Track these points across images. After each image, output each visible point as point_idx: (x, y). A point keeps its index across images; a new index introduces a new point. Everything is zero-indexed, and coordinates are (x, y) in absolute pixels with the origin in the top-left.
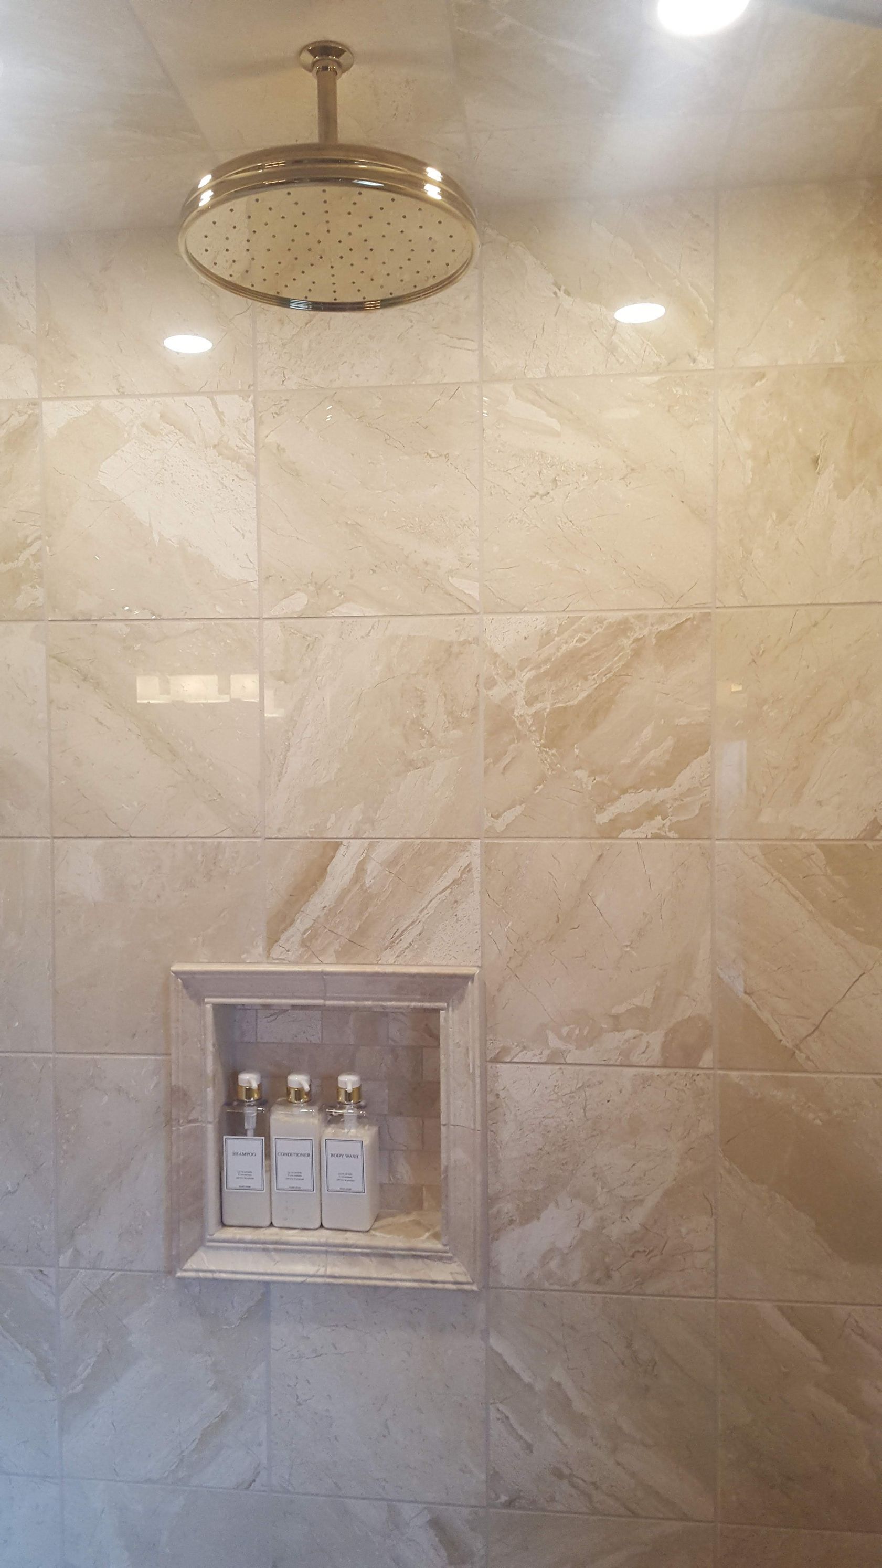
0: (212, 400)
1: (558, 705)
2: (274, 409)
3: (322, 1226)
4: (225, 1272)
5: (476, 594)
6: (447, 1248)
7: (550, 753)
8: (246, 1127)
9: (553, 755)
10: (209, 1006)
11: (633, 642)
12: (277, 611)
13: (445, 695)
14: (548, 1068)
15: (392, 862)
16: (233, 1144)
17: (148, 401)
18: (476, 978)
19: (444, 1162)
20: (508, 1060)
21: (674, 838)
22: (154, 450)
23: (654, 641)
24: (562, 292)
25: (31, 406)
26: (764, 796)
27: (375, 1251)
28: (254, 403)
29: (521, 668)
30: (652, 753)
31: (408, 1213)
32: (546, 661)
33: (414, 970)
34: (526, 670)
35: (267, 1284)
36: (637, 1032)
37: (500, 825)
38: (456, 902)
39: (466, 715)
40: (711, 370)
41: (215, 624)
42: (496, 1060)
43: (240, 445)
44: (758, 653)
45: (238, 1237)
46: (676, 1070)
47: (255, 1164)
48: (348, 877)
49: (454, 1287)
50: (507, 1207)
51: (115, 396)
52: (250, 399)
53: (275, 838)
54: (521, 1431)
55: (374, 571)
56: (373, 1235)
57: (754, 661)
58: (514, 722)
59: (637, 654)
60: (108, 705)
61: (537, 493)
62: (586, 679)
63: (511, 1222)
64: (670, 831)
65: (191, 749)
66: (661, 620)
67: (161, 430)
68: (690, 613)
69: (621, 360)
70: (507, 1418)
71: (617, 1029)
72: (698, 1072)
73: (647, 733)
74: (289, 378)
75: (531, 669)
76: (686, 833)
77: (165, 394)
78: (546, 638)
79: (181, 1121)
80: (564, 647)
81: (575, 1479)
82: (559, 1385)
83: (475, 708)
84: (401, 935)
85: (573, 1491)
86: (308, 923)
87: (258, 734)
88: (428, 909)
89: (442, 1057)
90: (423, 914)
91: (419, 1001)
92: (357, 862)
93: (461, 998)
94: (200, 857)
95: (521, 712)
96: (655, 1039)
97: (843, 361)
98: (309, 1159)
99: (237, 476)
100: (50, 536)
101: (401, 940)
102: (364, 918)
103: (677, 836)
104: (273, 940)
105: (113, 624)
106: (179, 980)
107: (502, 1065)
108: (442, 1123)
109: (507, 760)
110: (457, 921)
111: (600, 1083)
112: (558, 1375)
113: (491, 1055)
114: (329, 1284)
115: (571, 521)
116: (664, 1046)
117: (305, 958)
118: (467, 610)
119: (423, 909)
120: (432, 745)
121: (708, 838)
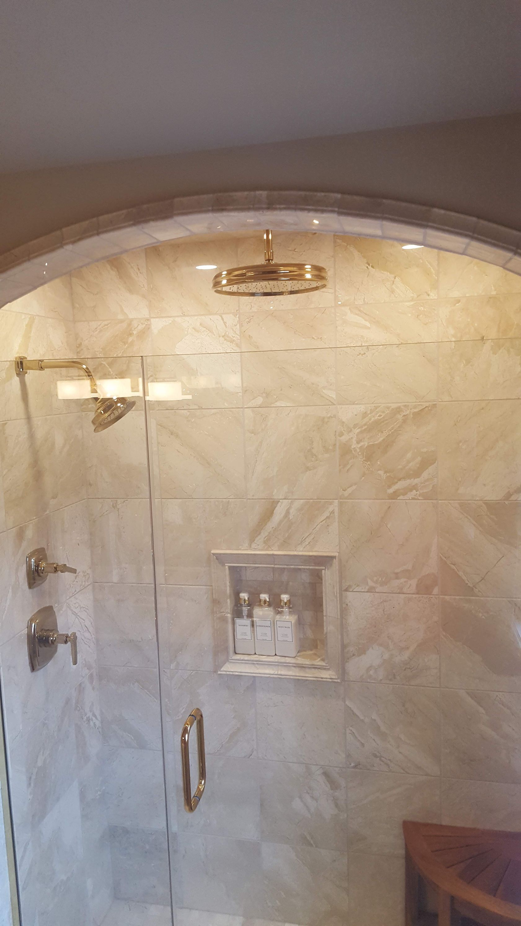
0: (221, 317)
1: (370, 444)
2: (247, 320)
3: (276, 655)
4: (238, 672)
5: (334, 396)
6: (327, 665)
7: (367, 463)
8: (244, 614)
9: (369, 464)
10: (227, 567)
11: (403, 416)
12: (250, 405)
13: (322, 440)
14: (369, 594)
15: (301, 509)
16: (238, 621)
17: (195, 318)
18: (337, 558)
19: (325, 631)
20: (351, 590)
21: (421, 500)
22: (198, 339)
23: (412, 416)
24: (370, 267)
25: (147, 321)
26: (460, 482)
27: (298, 665)
28: (239, 318)
29: (354, 428)
30: (411, 465)
31: (311, 650)
32: (365, 425)
33: (311, 554)
34: (356, 429)
35: (254, 677)
36: (405, 580)
37: (346, 494)
38: (328, 526)
39: (331, 448)
40: (436, 299)
41: (224, 410)
42: (346, 590)
43: (234, 335)
44: (458, 421)
45: (242, 658)
46: (422, 595)
47: (248, 629)
48: (282, 515)
49: (330, 680)
50: (351, 649)
51: (181, 316)
52: (237, 316)
53: (252, 499)
54: (359, 738)
55: (291, 388)
56: (297, 659)
57: (455, 424)
58: (352, 451)
59: (404, 421)
60: (182, 444)
61: (360, 354)
62: (382, 432)
63: (354, 655)
64: (419, 496)
65: (216, 462)
66: (415, 407)
67: (201, 330)
68: (427, 404)
69: (396, 296)
70: (353, 733)
71: (397, 578)
72: (432, 596)
73: (409, 455)
74: (253, 307)
75: (359, 428)
76: (426, 497)
77: (202, 315)
78: (365, 415)
79: (218, 613)
80: (373, 419)
81: (382, 758)
82: (375, 720)
83: (335, 445)
84: (305, 539)
85: (382, 763)
86: (267, 534)
87: (243, 456)
88: (316, 528)
89: (324, 589)
90: (314, 530)
91: (313, 566)
92: (286, 509)
93: (331, 565)
94: (221, 507)
95: (355, 446)
96: (413, 583)
97: (495, 294)
98: (270, 628)
99: (233, 349)
100: (156, 375)
101: (305, 541)
102: (289, 532)
103: (422, 498)
104: (252, 540)
105: (183, 411)
106: (215, 557)
107: (349, 592)
108: (324, 615)
109: (349, 467)
110: (329, 534)
111: (390, 600)
112: (374, 716)
113: (344, 588)
114: (280, 678)
115: (375, 365)
116: (417, 586)
117: (266, 548)
118: (330, 404)
119: (314, 529)
120: (317, 460)
121: (436, 499)
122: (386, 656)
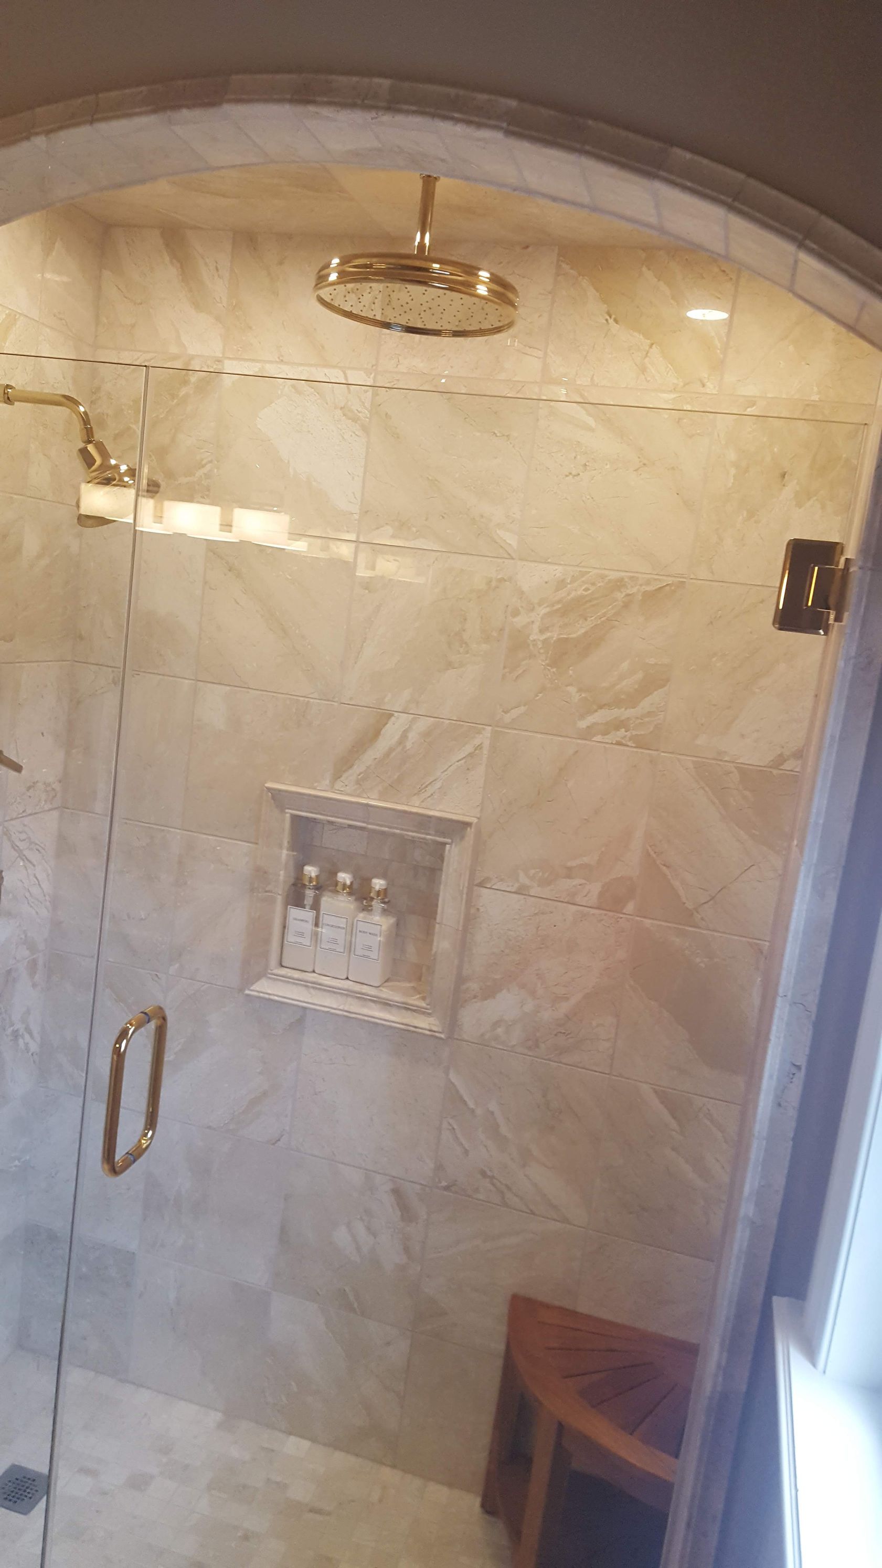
0: (346, 372)
1: (562, 636)
3: (347, 978)
4: (277, 996)
5: (514, 543)
6: (428, 1007)
7: (552, 670)
8: (305, 902)
9: (554, 672)
10: (288, 815)
11: (625, 597)
12: (370, 537)
13: (482, 618)
14: (516, 896)
15: (427, 734)
16: (294, 911)
17: (299, 368)
18: (473, 826)
19: (434, 949)
20: (489, 887)
21: (632, 747)
22: (300, 404)
23: (640, 597)
24: (612, 320)
25: (216, 362)
26: (702, 725)
27: (381, 1000)
28: (374, 379)
29: (540, 604)
30: (624, 683)
31: (409, 981)
32: (559, 602)
33: (431, 813)
34: (543, 607)
35: (304, 1008)
36: (583, 881)
37: (507, 718)
38: (468, 769)
39: (495, 634)
40: (715, 394)
41: (325, 540)
42: (481, 885)
43: (359, 409)
44: (716, 617)
45: (289, 975)
46: (606, 912)
47: (308, 928)
48: (394, 740)
49: (429, 1033)
50: (474, 986)
51: (276, 362)
52: (373, 375)
53: (347, 704)
54: (462, 1140)
55: (443, 517)
56: (381, 990)
57: (711, 623)
58: (529, 644)
59: (626, 606)
60: (245, 591)
61: (571, 473)
62: (586, 620)
63: (475, 997)
64: (629, 741)
65: (297, 632)
66: (648, 583)
67: (305, 391)
68: (670, 580)
69: (647, 380)
70: (454, 1129)
71: (569, 877)
72: (622, 916)
73: (625, 665)
74: (403, 363)
75: (547, 606)
76: (640, 743)
77: (312, 365)
78: (561, 584)
79: (261, 890)
80: (573, 594)
81: (494, 1180)
82: (492, 1113)
83: (502, 630)
85: (492, 1188)
86: (362, 768)
87: (345, 627)
88: (448, 771)
89: (444, 877)
90: (443, 774)
91: (432, 835)
92: (402, 731)
93: (462, 838)
94: (294, 710)
95: (535, 638)
96: (595, 888)
97: (817, 399)
98: (344, 931)
99: (354, 433)
101: (425, 791)
102: (402, 771)
103: (633, 745)
104: (337, 776)
106: (270, 794)
107: (484, 889)
108: (437, 922)
109: (519, 671)
110: (467, 783)
111: (551, 913)
112: (493, 1106)
113: (476, 882)
114: (346, 1017)
115: (592, 498)
116: (601, 894)
117: (358, 791)
118: (505, 555)
119: (444, 771)
120: (467, 653)
121: (657, 750)
122: (529, 1007)
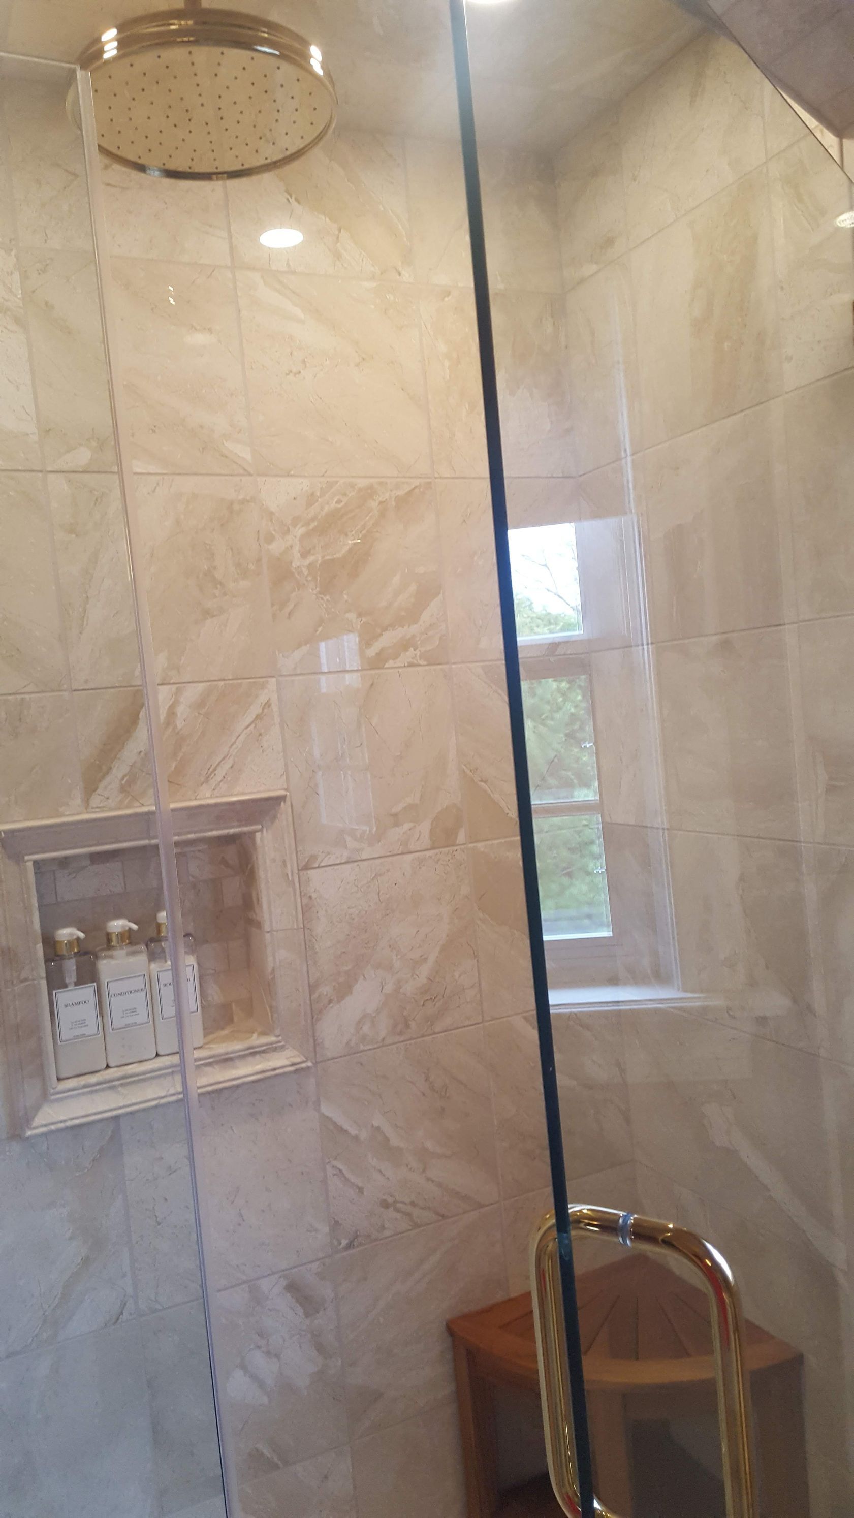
1: (326, 558)
2: (38, 265)
3: (158, 1055)
5: (249, 457)
6: (279, 1039)
7: (325, 599)
9: (327, 600)
10: (29, 864)
11: (379, 505)
12: (60, 465)
13: (232, 549)
14: (348, 866)
15: (200, 704)
16: (62, 995)
18: (286, 799)
20: (317, 866)
21: (424, 667)
23: (394, 503)
24: (293, 200)
26: (481, 627)
27: (216, 1059)
29: (294, 525)
30: (401, 598)
32: (313, 519)
33: (230, 799)
34: (298, 526)
35: (117, 1118)
36: (411, 825)
37: (289, 665)
38: (260, 735)
39: (252, 567)
40: (412, 283)
42: (308, 866)
43: (7, 298)
44: (467, 515)
45: (77, 1085)
46: (441, 850)
47: (90, 1010)
49: (290, 1069)
50: (326, 990)
52: (13, 254)
53: (83, 690)
55: (154, 431)
56: (209, 1048)
57: (464, 521)
58: (293, 573)
59: (383, 514)
61: (291, 371)
62: (347, 535)
63: (330, 1001)
64: (420, 660)
66: (397, 487)
68: (417, 482)
69: (346, 266)
71: (397, 824)
72: (455, 848)
73: (396, 580)
74: (51, 238)
75: (303, 526)
76: (432, 660)
78: (311, 499)
80: (326, 509)
82: (378, 1128)
83: (259, 560)
86: (125, 769)
87: (54, 588)
88: (237, 743)
89: (263, 871)
90: (232, 749)
91: (238, 826)
92: (167, 706)
93: (274, 818)
95: (298, 564)
96: (425, 827)
99: (7, 328)
101: (215, 774)
102: (179, 759)
103: (425, 663)
104: (91, 789)
107: (312, 871)
108: (266, 930)
109: (291, 606)
110: (263, 752)
111: (388, 871)
113: (302, 863)
114: (178, 1101)
115: (321, 398)
116: (432, 832)
117: (126, 802)
118: (241, 471)
119: (232, 745)
120: (225, 594)
121: (447, 663)
122: (389, 988)
